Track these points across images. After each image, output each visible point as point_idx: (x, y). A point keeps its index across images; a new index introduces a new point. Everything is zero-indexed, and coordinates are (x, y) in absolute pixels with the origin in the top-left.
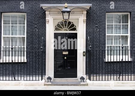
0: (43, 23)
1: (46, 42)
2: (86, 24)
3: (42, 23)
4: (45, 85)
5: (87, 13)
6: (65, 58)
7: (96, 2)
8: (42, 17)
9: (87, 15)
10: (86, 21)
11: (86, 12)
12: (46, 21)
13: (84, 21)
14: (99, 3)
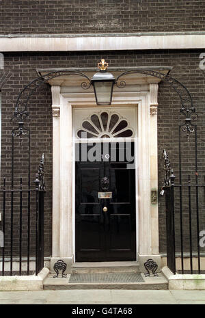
0: (45, 117)
1: (52, 167)
2: (158, 118)
3: (42, 117)
4: (45, 287)
5: (159, 91)
6: (105, 209)
7: (183, 60)
8: (42, 102)
9: (159, 94)
10: (158, 110)
11: (156, 87)
12: (51, 113)
13: (151, 110)
14: (191, 64)
